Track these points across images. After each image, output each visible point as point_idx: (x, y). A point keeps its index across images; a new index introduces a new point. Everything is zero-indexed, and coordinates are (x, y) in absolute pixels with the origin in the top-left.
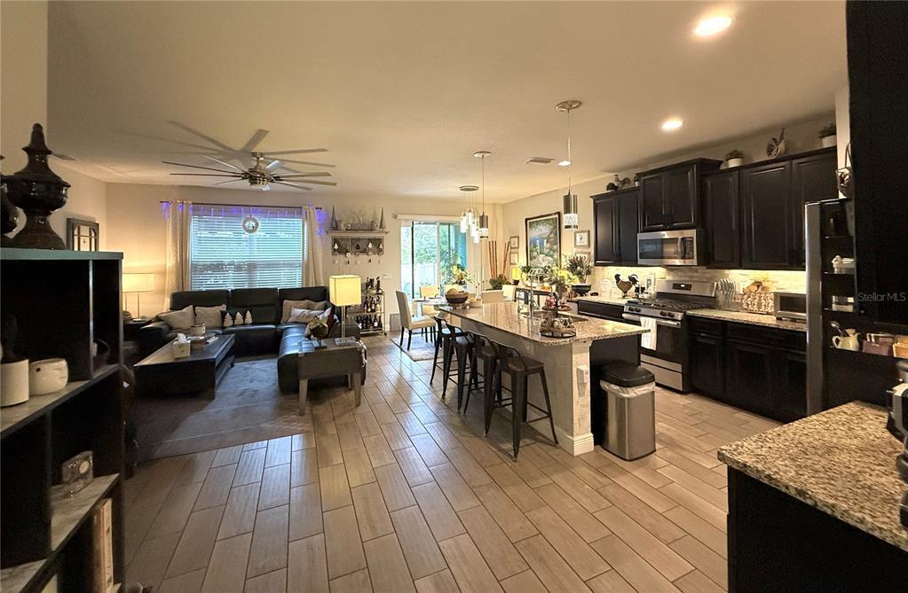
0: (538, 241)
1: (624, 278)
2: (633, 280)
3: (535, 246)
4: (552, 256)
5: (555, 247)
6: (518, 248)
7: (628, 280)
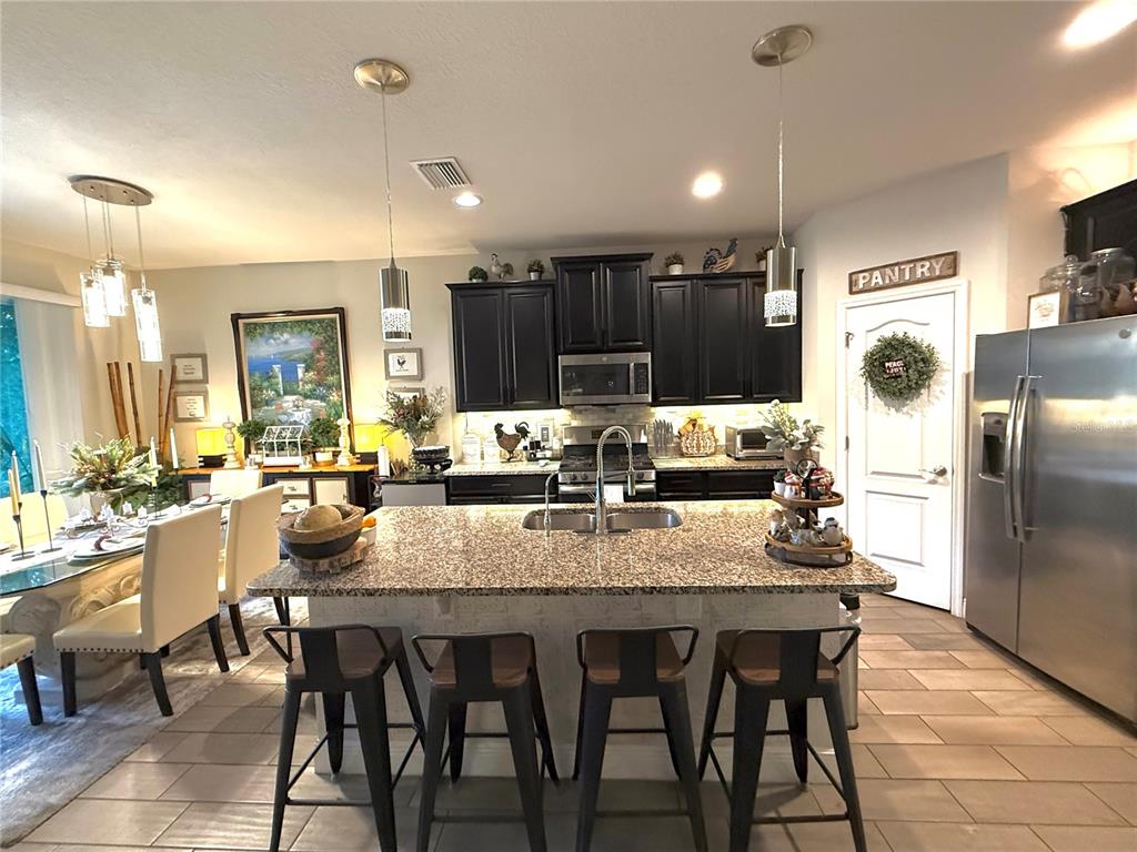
0: (276, 368)
1: (509, 430)
2: (522, 431)
3: (269, 377)
4: (323, 398)
5: (331, 379)
6: (206, 380)
7: (514, 432)
